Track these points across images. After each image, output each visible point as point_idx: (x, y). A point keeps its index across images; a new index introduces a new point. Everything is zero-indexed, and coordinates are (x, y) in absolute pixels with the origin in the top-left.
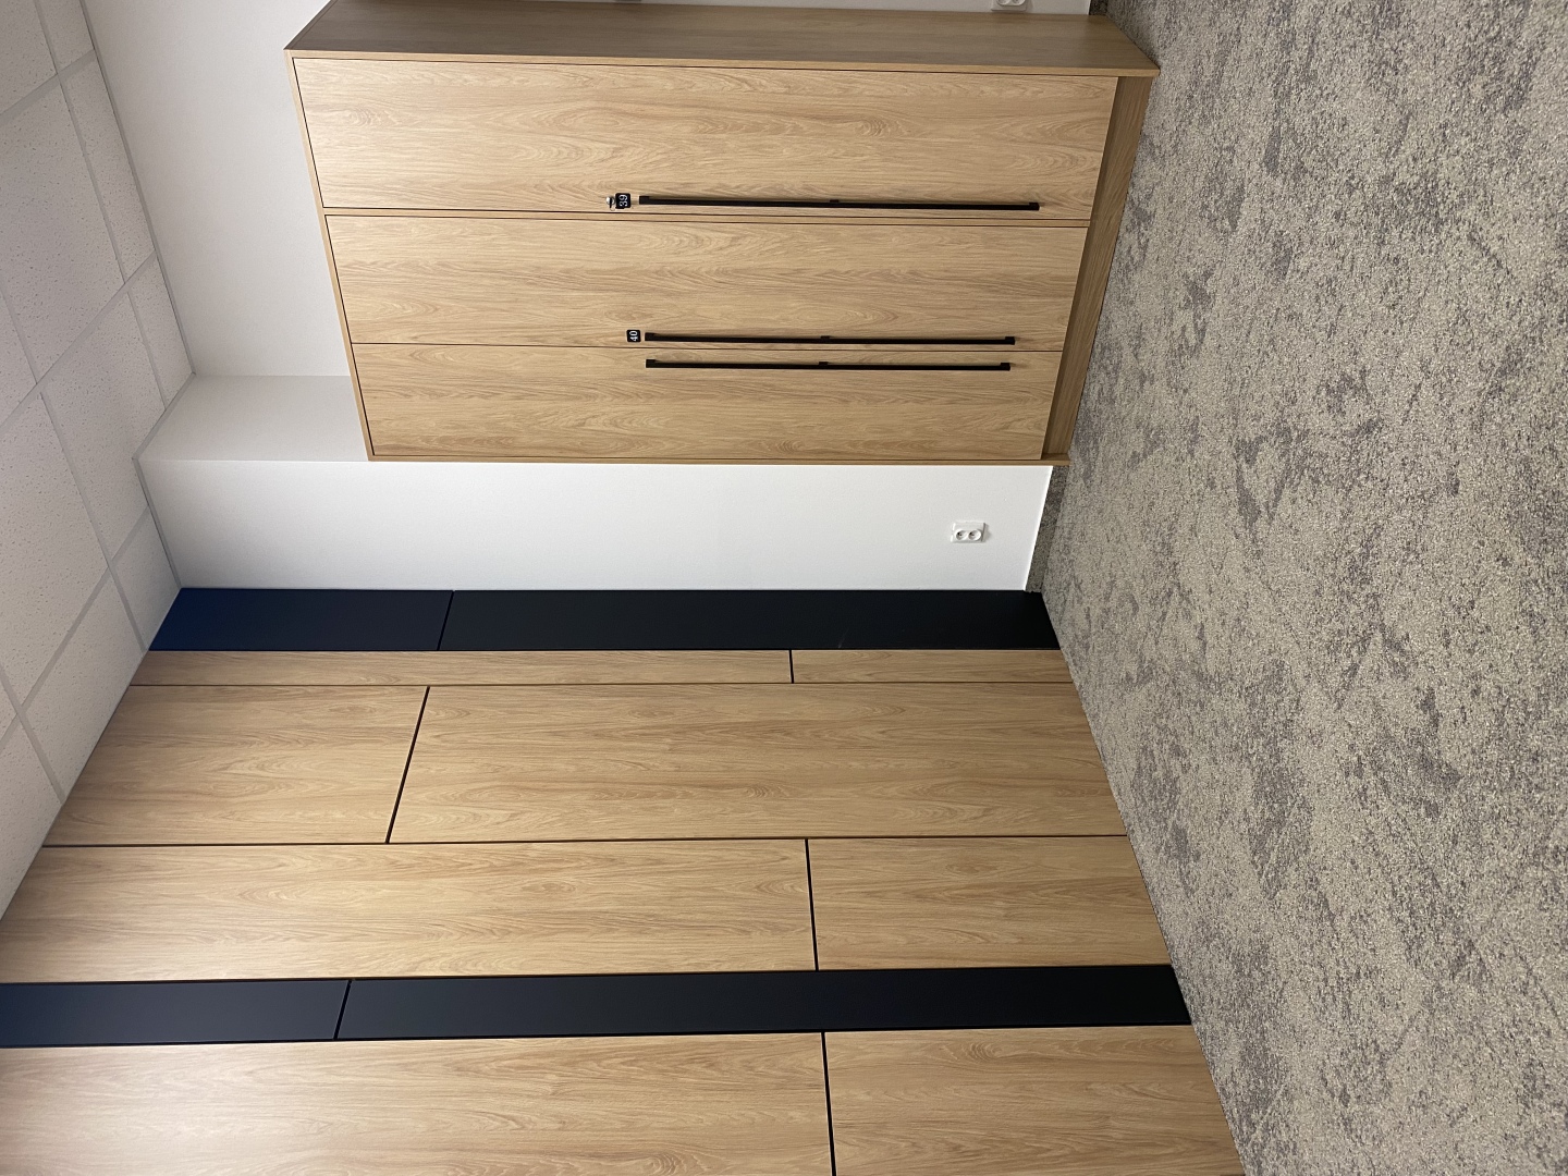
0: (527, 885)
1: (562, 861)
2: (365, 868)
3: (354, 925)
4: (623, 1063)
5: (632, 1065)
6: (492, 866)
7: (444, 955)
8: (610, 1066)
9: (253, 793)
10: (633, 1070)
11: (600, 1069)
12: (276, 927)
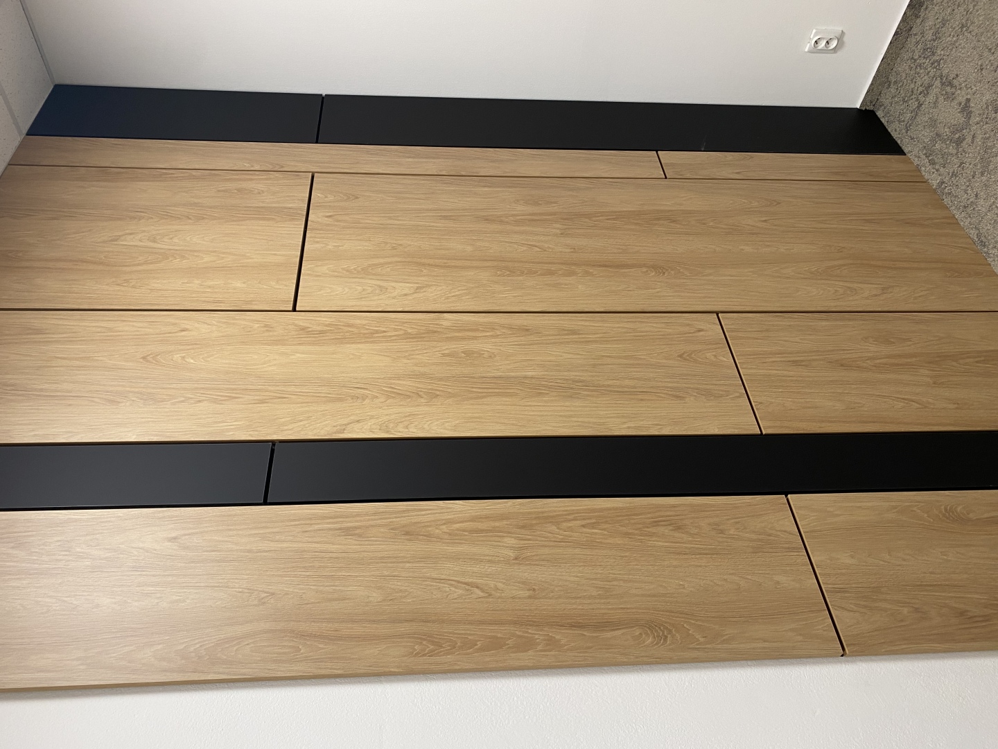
0: (447, 352)
1: (477, 330)
2: (275, 333)
3: (270, 388)
4: (583, 526)
5: (593, 528)
6: (406, 333)
7: (372, 417)
8: (570, 529)
9: (146, 263)
10: (596, 534)
11: (561, 532)
12: (185, 389)
